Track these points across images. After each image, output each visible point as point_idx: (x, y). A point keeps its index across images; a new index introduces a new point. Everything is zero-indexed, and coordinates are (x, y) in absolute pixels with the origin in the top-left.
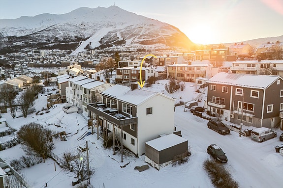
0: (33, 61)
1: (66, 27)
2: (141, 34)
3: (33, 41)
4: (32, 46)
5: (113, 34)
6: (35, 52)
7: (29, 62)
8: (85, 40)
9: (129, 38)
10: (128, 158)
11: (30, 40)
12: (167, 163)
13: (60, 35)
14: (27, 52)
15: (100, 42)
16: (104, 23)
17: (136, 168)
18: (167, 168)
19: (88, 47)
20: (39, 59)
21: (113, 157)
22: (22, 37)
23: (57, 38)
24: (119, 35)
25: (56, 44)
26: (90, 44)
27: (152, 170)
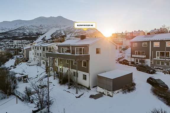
0: (8, 47)
1: (30, 27)
2: (76, 32)
3: (10, 35)
4: (8, 38)
5: (59, 32)
6: (10, 42)
7: (6, 47)
8: (42, 35)
9: (69, 34)
10: (81, 90)
11: (8, 34)
12: (118, 91)
13: (27, 32)
14: (5, 42)
15: (51, 36)
16: (54, 25)
17: (91, 96)
18: (119, 95)
19: (43, 39)
20: (12, 46)
21: (69, 90)
22: (2, 33)
23: (25, 34)
24: (62, 32)
25: (24, 37)
26: (45, 37)
27: (105, 97)
